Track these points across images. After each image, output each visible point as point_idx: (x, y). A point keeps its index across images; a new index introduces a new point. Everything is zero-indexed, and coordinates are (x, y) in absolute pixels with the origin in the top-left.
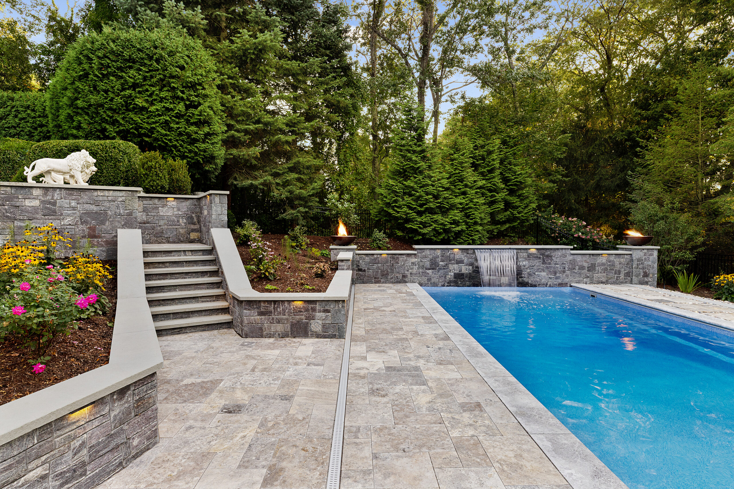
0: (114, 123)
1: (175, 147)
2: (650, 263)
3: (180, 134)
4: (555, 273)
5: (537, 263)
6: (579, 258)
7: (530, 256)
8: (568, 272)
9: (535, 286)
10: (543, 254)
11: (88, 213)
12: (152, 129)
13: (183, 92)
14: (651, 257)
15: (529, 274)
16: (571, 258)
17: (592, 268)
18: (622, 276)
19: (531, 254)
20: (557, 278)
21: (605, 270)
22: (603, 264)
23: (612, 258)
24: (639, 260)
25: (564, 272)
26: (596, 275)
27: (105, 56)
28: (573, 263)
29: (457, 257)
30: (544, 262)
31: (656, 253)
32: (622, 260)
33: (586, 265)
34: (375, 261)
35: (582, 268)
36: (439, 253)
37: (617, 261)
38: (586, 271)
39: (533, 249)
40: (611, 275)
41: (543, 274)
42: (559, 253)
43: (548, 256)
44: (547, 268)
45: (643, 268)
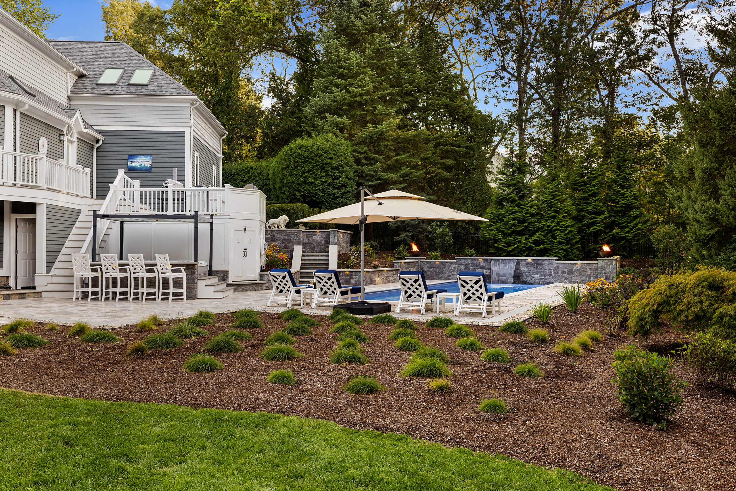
0: (299, 191)
1: (327, 201)
2: (610, 270)
3: (330, 195)
4: (545, 276)
5: (532, 268)
6: (561, 266)
7: (528, 264)
8: (553, 275)
9: (531, 284)
10: (536, 263)
11: (285, 239)
12: (316, 194)
13: (331, 172)
14: (611, 266)
15: (527, 276)
16: (556, 265)
17: (570, 273)
18: (592, 279)
19: (529, 263)
20: (546, 279)
21: (580, 274)
22: (578, 270)
23: (584, 266)
24: (602, 267)
25: (551, 275)
26: (573, 278)
27: (296, 157)
28: (557, 269)
29: (481, 264)
30: (537, 268)
31: (614, 263)
32: (592, 267)
33: (566, 270)
34: (432, 266)
35: (563, 272)
36: (470, 261)
37: (588, 268)
38: (566, 274)
39: (530, 260)
40: (584, 278)
41: (537, 276)
42: (548, 262)
43: (539, 264)
44: (540, 272)
45: (605, 273)
